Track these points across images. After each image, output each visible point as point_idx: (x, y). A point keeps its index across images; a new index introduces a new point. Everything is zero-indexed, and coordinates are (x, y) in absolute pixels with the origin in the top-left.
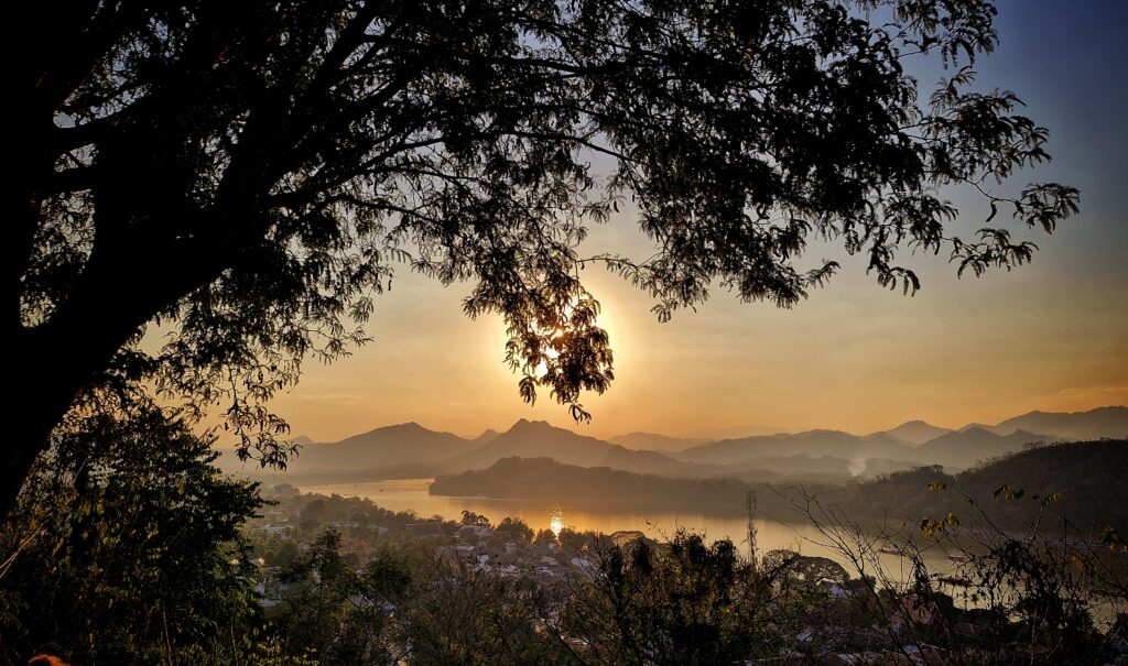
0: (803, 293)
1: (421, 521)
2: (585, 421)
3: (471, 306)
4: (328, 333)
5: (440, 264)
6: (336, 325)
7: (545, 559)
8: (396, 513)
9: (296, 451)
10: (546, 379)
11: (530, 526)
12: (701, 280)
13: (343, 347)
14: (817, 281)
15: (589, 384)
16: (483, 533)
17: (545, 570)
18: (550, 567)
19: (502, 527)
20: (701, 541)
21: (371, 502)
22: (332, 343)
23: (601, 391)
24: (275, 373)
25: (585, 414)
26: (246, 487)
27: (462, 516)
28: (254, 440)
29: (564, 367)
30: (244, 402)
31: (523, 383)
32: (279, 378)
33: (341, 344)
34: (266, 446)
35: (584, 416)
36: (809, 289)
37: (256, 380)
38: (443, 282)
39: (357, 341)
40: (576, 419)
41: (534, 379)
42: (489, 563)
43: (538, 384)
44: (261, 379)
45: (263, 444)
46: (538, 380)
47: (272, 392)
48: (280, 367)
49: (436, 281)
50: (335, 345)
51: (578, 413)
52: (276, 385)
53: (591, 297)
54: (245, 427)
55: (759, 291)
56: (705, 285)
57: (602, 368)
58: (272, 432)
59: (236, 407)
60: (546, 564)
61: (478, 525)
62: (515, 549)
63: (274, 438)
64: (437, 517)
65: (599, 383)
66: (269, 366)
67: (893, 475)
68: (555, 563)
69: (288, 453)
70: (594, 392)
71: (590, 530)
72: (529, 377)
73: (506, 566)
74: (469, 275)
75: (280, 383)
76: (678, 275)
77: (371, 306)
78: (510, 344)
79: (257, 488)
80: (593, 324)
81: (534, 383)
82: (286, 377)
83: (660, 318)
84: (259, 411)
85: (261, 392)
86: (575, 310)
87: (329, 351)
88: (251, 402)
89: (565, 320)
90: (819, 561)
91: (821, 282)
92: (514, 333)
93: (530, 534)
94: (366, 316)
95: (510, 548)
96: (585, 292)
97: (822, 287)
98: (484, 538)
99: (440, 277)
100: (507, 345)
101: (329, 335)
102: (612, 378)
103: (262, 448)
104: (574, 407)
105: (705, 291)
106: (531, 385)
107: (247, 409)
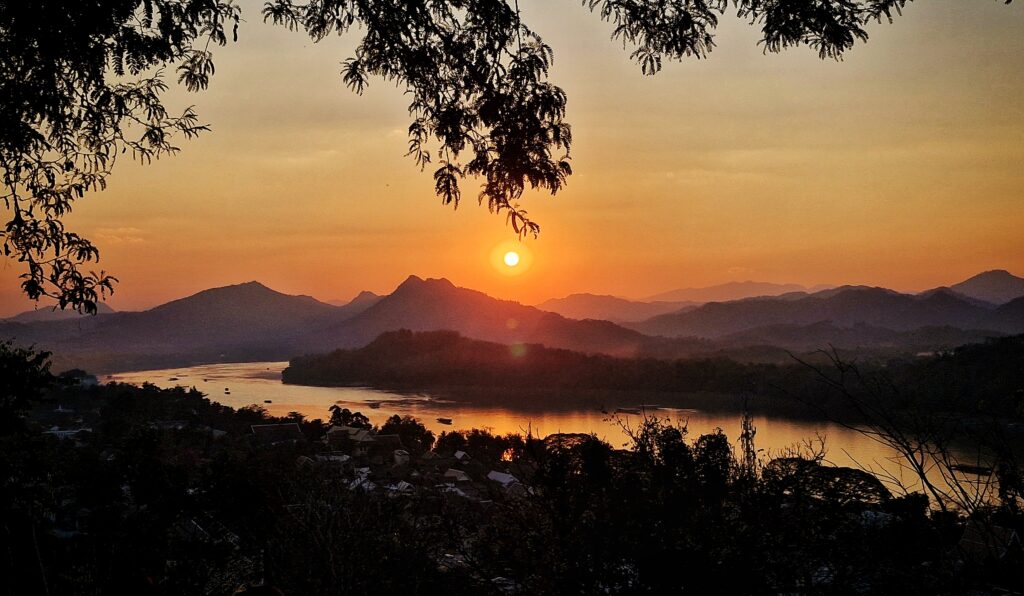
0: (860, 33)
1: (274, 420)
2: (530, 234)
3: (354, 73)
4: (144, 118)
5: (304, 8)
6: (153, 106)
7: (451, 472)
8: (236, 409)
9: (108, 285)
10: (474, 167)
11: (428, 428)
12: (703, 21)
13: (165, 139)
14: (883, 14)
15: (536, 178)
16: (362, 436)
17: (450, 487)
18: (458, 484)
19: (387, 428)
20: (680, 437)
21: (200, 395)
22: (149, 133)
23: (554, 189)
24: (71, 173)
25: (531, 224)
26: (29, 359)
27: (331, 414)
28: (48, 271)
29: (499, 150)
30: (29, 213)
31: (439, 174)
32: (78, 180)
33: (162, 135)
34: (66, 278)
35: (528, 227)
36: (871, 26)
37: (45, 182)
38: (312, 34)
39: (186, 130)
40: (517, 231)
41: (457, 170)
42: (370, 478)
43: (462, 175)
44: (51, 180)
45: (61, 276)
46: (462, 169)
47: (69, 201)
48: (79, 165)
49: (302, 32)
50: (155, 136)
51: (520, 224)
52: (73, 192)
53: (539, 40)
54: (33, 251)
55: (793, 34)
56: (709, 29)
57: (555, 153)
58: (73, 258)
59: (18, 220)
60: (453, 480)
61: (353, 425)
62: (407, 459)
63: (78, 268)
64: (294, 414)
65: (550, 175)
66: (62, 161)
67: (958, 350)
68: (465, 478)
69: (97, 289)
70: (544, 190)
71: (513, 433)
72: (450, 167)
73: (395, 482)
74: (350, 22)
75: (79, 188)
76: (668, 13)
77: (210, 66)
78: (416, 128)
79: (45, 361)
80: (542, 79)
81: (456, 175)
82: (89, 179)
83: (644, 68)
84: (53, 226)
85: (52, 201)
86: (516, 59)
87: (146, 144)
88: (39, 214)
89: (501, 73)
90: (846, 473)
91: (889, 15)
92: (420, 113)
93: (429, 436)
94: (204, 80)
95: (400, 456)
96: (529, 33)
97: (891, 21)
98: (363, 444)
99: (308, 25)
100: (411, 129)
101: (146, 121)
102: (569, 172)
103: (59, 283)
104: (514, 214)
105: (708, 39)
106: (452, 177)
107: (35, 224)
